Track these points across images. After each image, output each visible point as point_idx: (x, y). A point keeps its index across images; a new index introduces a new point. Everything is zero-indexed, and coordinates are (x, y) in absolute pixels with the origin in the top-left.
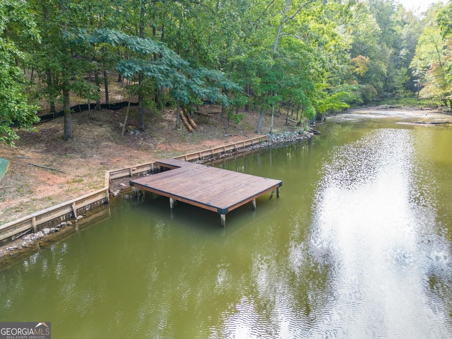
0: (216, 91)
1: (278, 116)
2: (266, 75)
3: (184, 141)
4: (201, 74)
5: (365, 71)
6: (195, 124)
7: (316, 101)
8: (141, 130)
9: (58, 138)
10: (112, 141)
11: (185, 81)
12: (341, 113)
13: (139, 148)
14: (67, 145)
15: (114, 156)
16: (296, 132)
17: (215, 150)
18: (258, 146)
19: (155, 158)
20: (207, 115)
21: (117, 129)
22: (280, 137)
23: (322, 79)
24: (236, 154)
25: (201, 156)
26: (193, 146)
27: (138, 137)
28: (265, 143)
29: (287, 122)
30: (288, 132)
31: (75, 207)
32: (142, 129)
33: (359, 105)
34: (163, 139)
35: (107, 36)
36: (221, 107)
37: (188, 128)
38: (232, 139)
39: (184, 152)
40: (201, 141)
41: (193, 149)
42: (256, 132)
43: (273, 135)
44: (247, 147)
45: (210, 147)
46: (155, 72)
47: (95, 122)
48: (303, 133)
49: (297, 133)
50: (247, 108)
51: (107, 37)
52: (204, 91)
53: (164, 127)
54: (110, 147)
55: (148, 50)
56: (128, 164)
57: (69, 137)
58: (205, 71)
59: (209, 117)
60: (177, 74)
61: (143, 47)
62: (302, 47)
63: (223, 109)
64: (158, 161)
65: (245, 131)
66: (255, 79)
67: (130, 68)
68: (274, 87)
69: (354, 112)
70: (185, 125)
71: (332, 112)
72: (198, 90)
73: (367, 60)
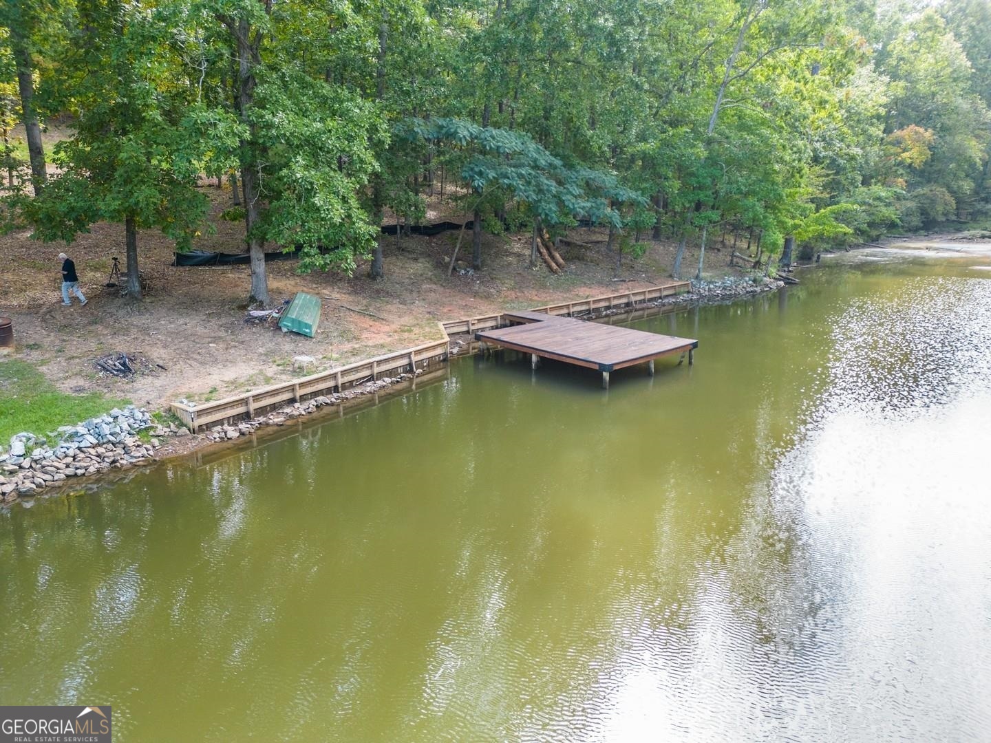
0: (601, 204)
1: (719, 250)
2: (692, 174)
3: (544, 286)
4: (580, 177)
5: (923, 158)
6: (561, 261)
7: (787, 220)
8: (476, 268)
9: (362, 275)
10: (435, 283)
11: (554, 190)
12: (863, 248)
13: (476, 295)
14: (376, 287)
15: (443, 305)
16: (747, 279)
17: (594, 302)
18: (672, 300)
19: (502, 309)
20: (582, 246)
21: (440, 265)
22: (716, 286)
23: (800, 180)
24: (631, 311)
25: (572, 310)
26: (558, 295)
27: (472, 279)
28: (685, 295)
29: (732, 261)
30: (732, 278)
31: (415, 358)
32: (477, 266)
33: (910, 230)
34: (510, 283)
35: (456, 130)
36: (608, 231)
37: (549, 267)
38: (625, 286)
39: (546, 303)
40: (571, 288)
41: (558, 299)
42: (671, 276)
43: (702, 282)
44: (650, 300)
45: (587, 297)
46: (513, 178)
47: (407, 254)
48: (762, 280)
49: (750, 280)
50: (657, 233)
51: (456, 132)
52: (583, 205)
53: (510, 264)
54: (436, 292)
55: (508, 148)
56: (465, 315)
57: (378, 274)
58: (585, 173)
59: (589, 248)
60: (544, 180)
61: (500, 144)
62: (764, 122)
63: (611, 235)
64: (506, 313)
65: (650, 275)
66: (671, 183)
67: (481, 174)
68: (706, 196)
69: (893, 245)
70: (545, 262)
71: (841, 245)
72: (573, 204)
73: (928, 134)
